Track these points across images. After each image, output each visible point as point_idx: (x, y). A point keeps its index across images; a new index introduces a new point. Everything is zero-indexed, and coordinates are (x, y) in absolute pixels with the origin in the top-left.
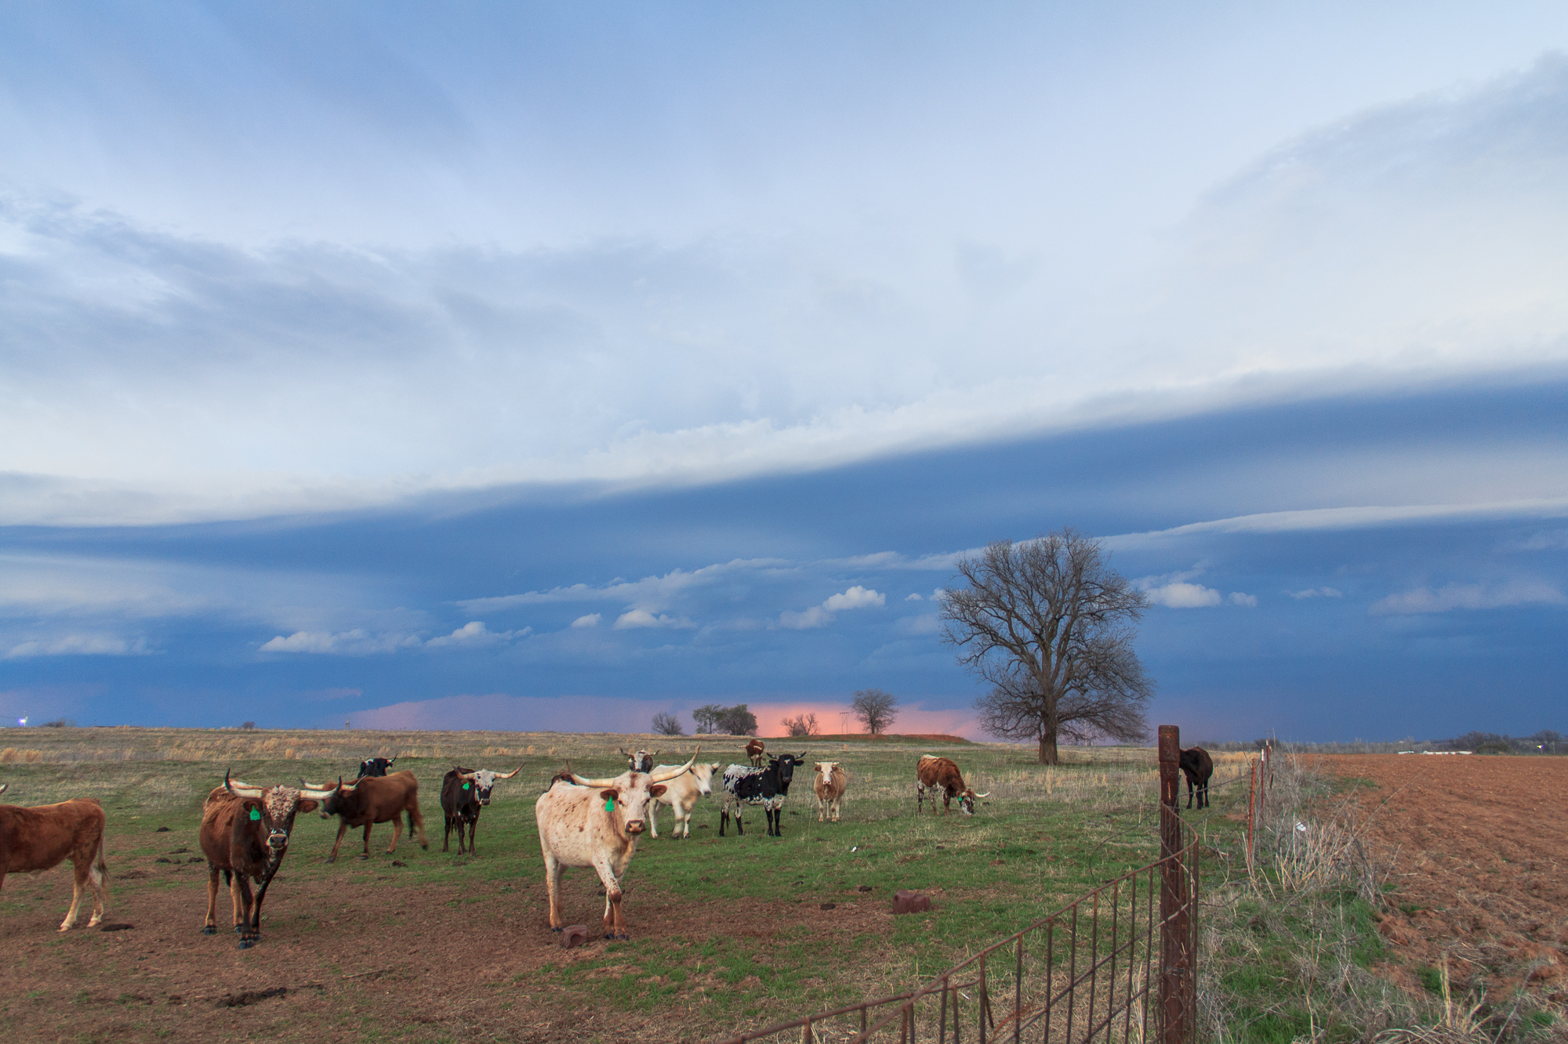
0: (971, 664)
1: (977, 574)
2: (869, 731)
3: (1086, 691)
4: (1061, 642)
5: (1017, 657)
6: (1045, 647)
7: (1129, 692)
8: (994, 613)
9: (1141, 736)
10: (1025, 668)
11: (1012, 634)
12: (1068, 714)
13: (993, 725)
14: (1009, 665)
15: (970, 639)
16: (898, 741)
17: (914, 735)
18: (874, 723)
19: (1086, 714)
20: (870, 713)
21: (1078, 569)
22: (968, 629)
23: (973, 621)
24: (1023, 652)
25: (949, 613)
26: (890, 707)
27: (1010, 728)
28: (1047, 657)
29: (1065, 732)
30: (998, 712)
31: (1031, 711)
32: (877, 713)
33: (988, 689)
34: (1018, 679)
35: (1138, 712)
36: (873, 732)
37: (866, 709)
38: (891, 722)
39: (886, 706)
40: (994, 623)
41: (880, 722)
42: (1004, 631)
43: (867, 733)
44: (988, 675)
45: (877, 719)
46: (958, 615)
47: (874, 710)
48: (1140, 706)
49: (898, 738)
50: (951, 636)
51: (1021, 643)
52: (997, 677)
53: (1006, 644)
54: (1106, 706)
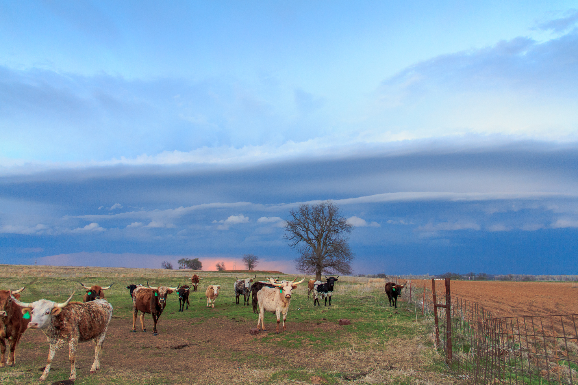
0: (293, 247)
1: (296, 215)
2: (248, 269)
3: (333, 257)
4: (324, 240)
5: (309, 245)
6: (319, 241)
7: (346, 258)
8: (302, 229)
9: (350, 273)
10: (312, 248)
11: (308, 237)
12: (326, 265)
13: (300, 268)
14: (307, 247)
15: (293, 238)
16: (259, 273)
17: (265, 271)
18: (250, 266)
19: (332, 265)
20: (249, 263)
21: (331, 215)
22: (293, 234)
23: (295, 232)
24: (311, 243)
25: (287, 229)
26: (256, 261)
27: (305, 269)
28: (319, 245)
29: (325, 271)
30: (302, 264)
31: (313, 264)
32: (251, 263)
33: (300, 255)
34: (310, 252)
35: (349, 265)
36: (250, 269)
37: (248, 261)
38: (256, 266)
39: (255, 260)
40: (302, 233)
41: (252, 266)
42: (305, 236)
43: (247, 270)
44: (300, 251)
45: (251, 265)
46: (290, 230)
47: (250, 262)
48: (350, 262)
49: (259, 272)
50: (287, 237)
51: (310, 240)
52: (303, 252)
53: (305, 240)
54: (339, 262)
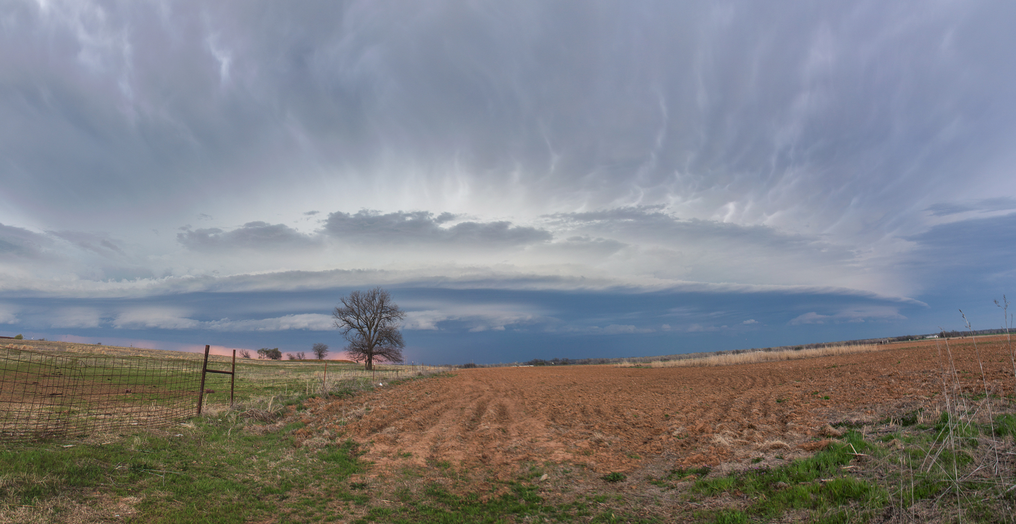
0: (345, 334)
1: (347, 302)
3: (382, 344)
4: (375, 328)
5: (359, 333)
6: (369, 329)
7: (398, 345)
8: (352, 317)
10: (361, 336)
11: (359, 324)
12: (376, 352)
14: (356, 335)
15: (344, 325)
17: (335, 361)
18: (320, 356)
19: (381, 353)
20: (319, 352)
21: (382, 302)
22: (343, 322)
23: (344, 319)
24: (362, 330)
25: (336, 316)
26: (327, 350)
27: (357, 356)
28: (370, 332)
29: (374, 359)
30: (352, 352)
31: (364, 351)
33: (348, 344)
34: (359, 340)
36: (319, 359)
37: (317, 350)
38: (327, 355)
40: (352, 320)
42: (355, 323)
44: (349, 338)
45: (322, 354)
46: (339, 317)
48: (401, 350)
49: (328, 361)
52: (353, 340)
53: (357, 328)
54: (389, 350)
